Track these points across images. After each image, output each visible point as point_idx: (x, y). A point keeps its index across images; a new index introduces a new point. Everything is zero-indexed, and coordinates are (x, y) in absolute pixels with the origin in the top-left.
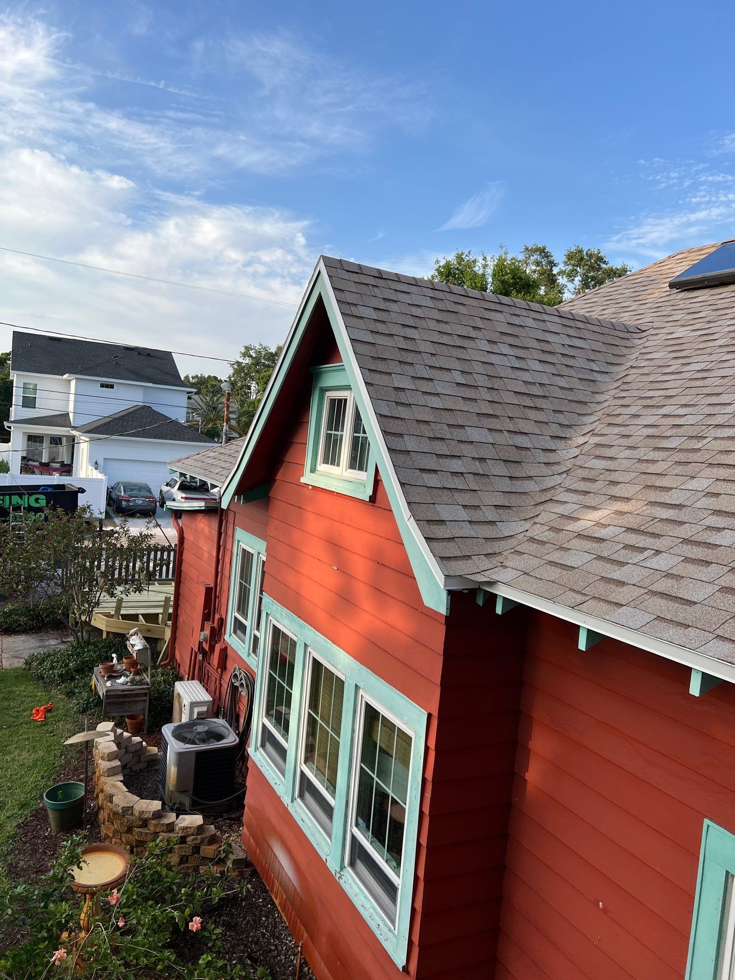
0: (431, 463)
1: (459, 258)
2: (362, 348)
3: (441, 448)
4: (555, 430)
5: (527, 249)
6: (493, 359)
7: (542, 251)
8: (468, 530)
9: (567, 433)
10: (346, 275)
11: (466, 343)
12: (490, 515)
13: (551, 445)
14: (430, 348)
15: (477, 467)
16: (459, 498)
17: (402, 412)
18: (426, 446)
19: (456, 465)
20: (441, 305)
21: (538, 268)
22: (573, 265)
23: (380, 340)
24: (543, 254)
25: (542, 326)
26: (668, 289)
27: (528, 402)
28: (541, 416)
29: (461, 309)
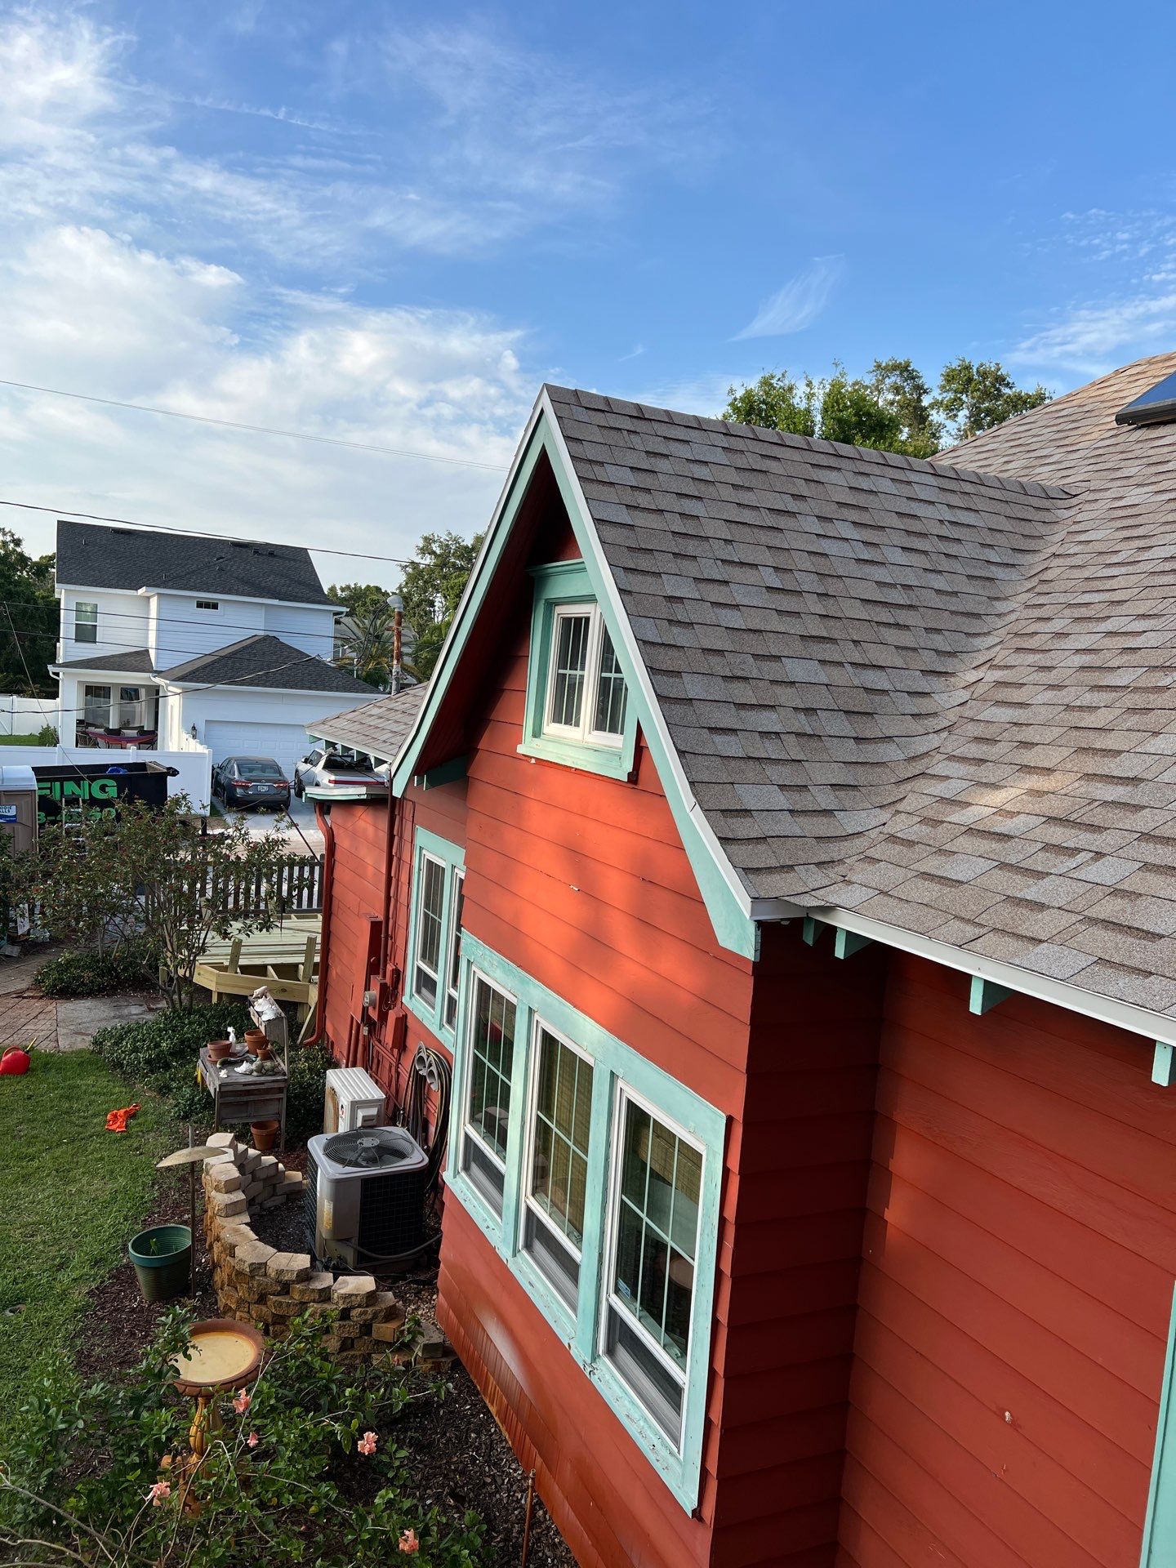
0: (727, 718)
1: (766, 383)
2: (612, 534)
3: (743, 693)
4: (929, 660)
5: (879, 366)
6: (826, 546)
7: (905, 370)
8: (788, 826)
9: (948, 665)
10: (583, 415)
11: (782, 522)
12: (825, 800)
13: (923, 684)
14: (724, 532)
15: (802, 723)
16: (772, 771)
17: (679, 636)
18: (718, 690)
19: (769, 721)
20: (741, 462)
21: (898, 398)
22: (956, 392)
23: (640, 519)
24: (905, 374)
25: (906, 491)
26: (1114, 425)
27: (885, 616)
28: (906, 639)
29: (773, 466)
